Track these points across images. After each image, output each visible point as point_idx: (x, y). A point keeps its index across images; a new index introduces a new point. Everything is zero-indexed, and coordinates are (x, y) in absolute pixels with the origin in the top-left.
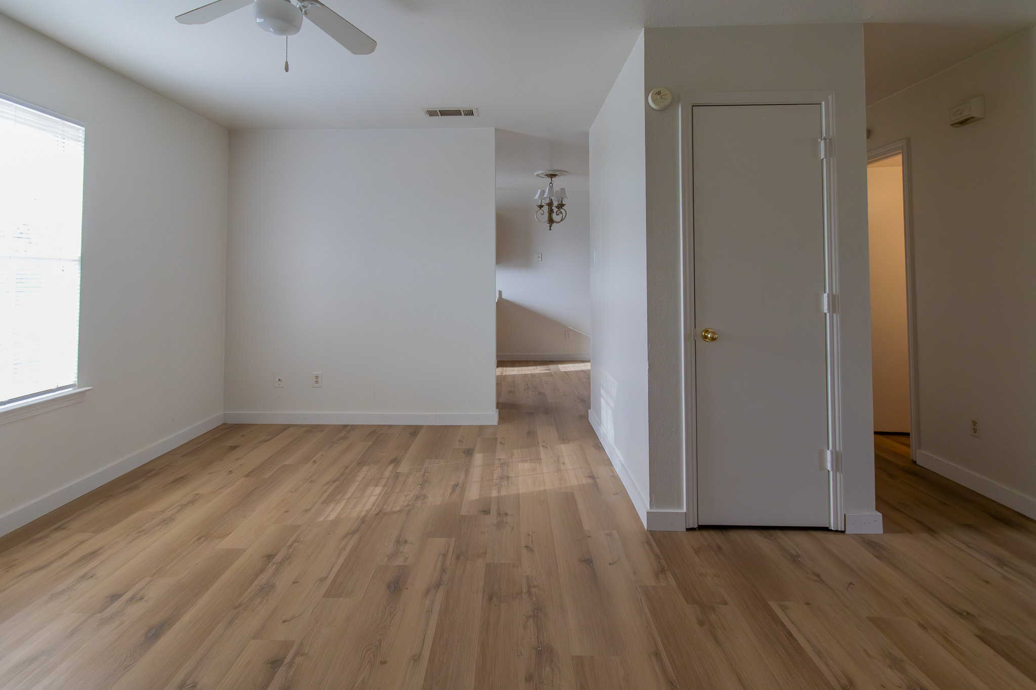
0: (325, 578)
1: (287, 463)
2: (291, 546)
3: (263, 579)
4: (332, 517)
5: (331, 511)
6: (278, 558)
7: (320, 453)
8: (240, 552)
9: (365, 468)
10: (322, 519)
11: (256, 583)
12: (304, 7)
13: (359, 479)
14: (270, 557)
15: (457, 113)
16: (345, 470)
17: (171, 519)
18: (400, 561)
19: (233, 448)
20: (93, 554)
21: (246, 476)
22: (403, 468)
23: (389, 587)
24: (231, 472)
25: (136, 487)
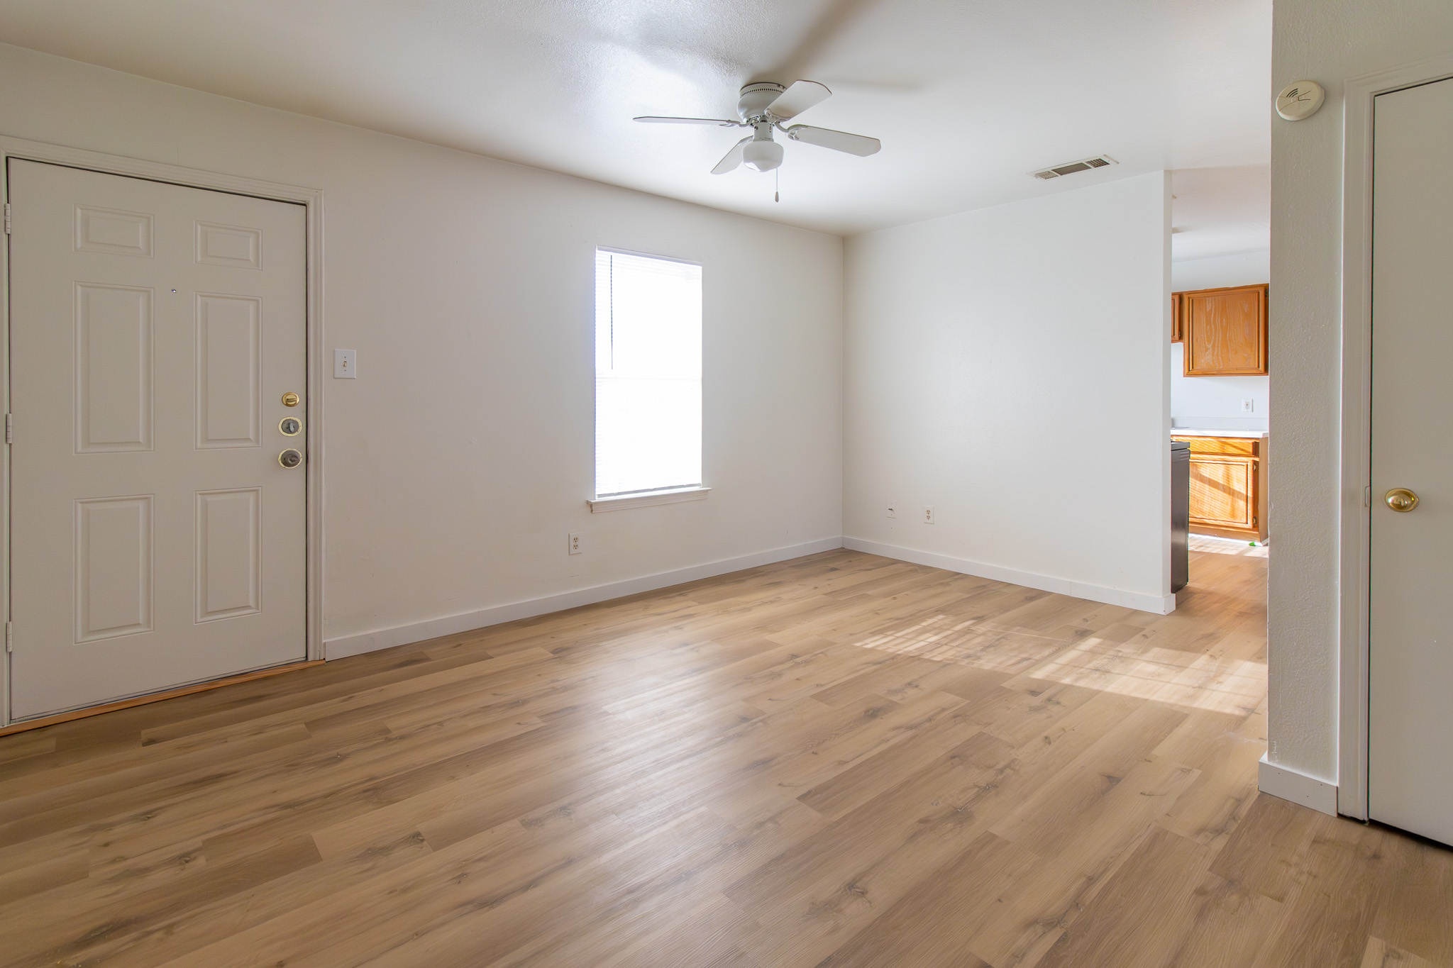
0: (822, 685)
1: (869, 593)
2: (816, 655)
3: (777, 669)
4: (869, 646)
5: (872, 642)
6: (798, 660)
7: (907, 592)
8: (778, 645)
9: (941, 617)
10: (858, 644)
11: (771, 669)
12: (793, 134)
13: (924, 624)
14: (794, 656)
15: (1080, 167)
16: (917, 613)
17: (749, 609)
18: (895, 698)
19: (833, 569)
20: (690, 616)
21: (825, 594)
22: (981, 628)
23: (866, 711)
24: (816, 588)
25: (743, 581)
